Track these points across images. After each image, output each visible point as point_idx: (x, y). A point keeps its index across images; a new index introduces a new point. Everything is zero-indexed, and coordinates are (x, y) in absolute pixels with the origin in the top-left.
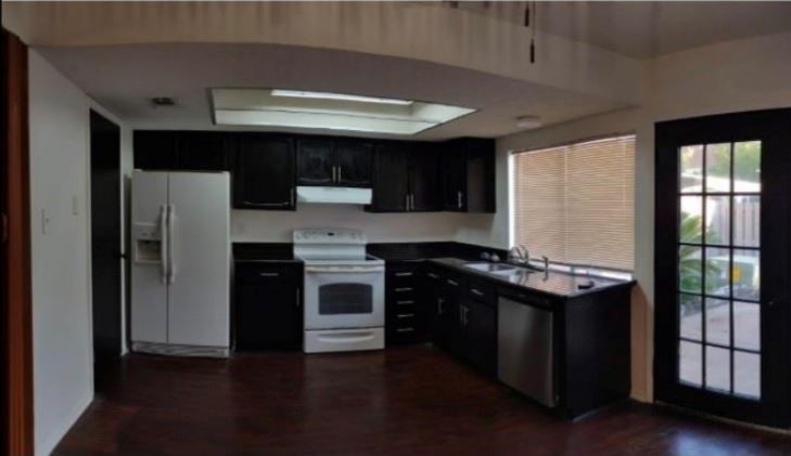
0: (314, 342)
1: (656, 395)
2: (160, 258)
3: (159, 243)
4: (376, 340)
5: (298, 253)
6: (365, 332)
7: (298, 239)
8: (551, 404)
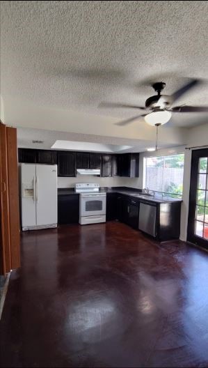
0: (84, 221)
1: (187, 240)
2: (33, 195)
3: (33, 190)
4: (103, 219)
5: (77, 191)
6: (99, 217)
7: (78, 186)
8: (154, 236)
